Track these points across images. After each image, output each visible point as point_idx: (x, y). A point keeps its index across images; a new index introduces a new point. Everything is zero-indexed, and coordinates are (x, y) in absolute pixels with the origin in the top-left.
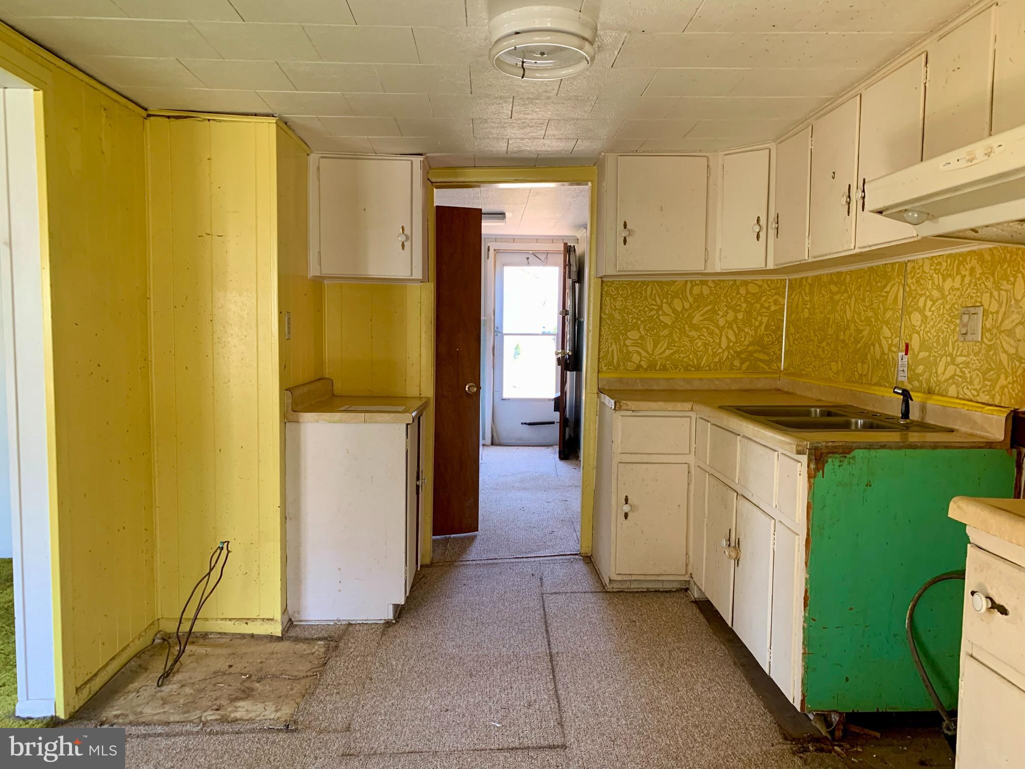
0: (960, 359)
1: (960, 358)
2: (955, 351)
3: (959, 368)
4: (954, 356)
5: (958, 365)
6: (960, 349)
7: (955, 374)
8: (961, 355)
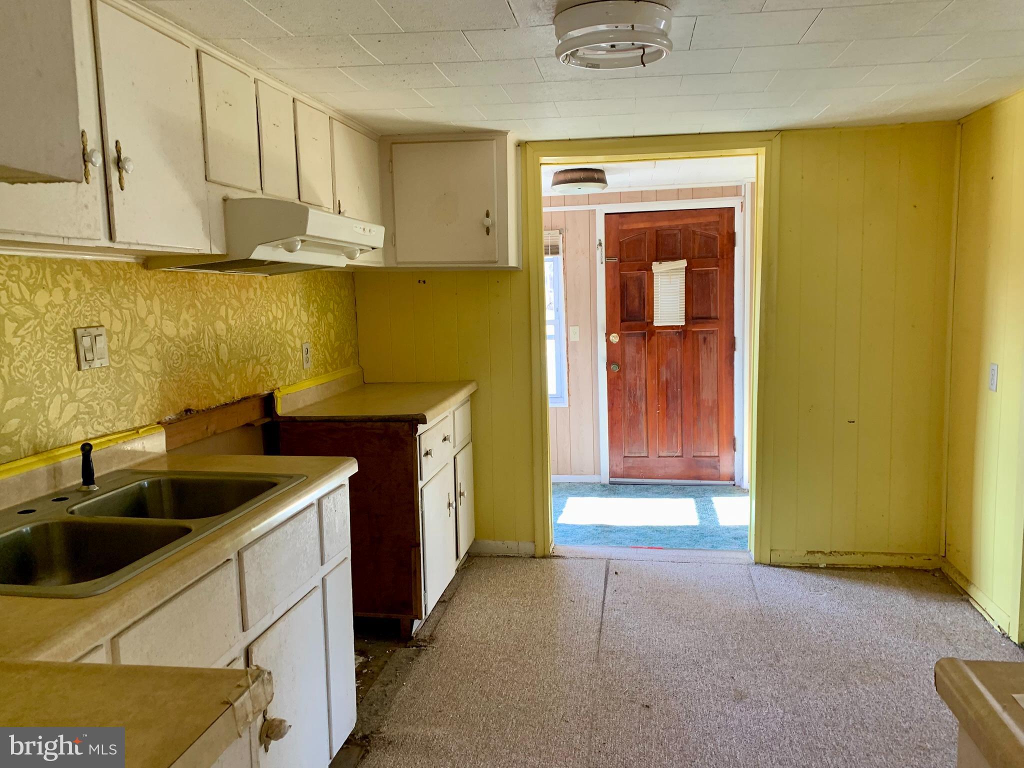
0: (82, 393)
1: (82, 391)
2: (74, 385)
3: (84, 403)
4: (73, 391)
5: (81, 401)
6: (81, 381)
7: (79, 412)
8: (83, 387)
